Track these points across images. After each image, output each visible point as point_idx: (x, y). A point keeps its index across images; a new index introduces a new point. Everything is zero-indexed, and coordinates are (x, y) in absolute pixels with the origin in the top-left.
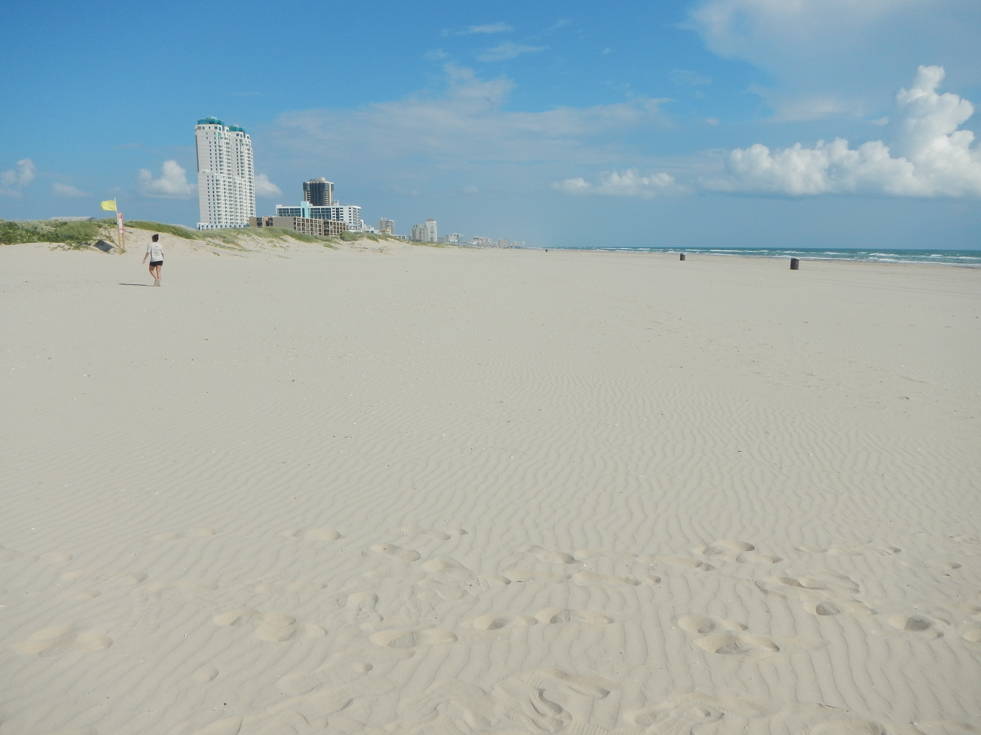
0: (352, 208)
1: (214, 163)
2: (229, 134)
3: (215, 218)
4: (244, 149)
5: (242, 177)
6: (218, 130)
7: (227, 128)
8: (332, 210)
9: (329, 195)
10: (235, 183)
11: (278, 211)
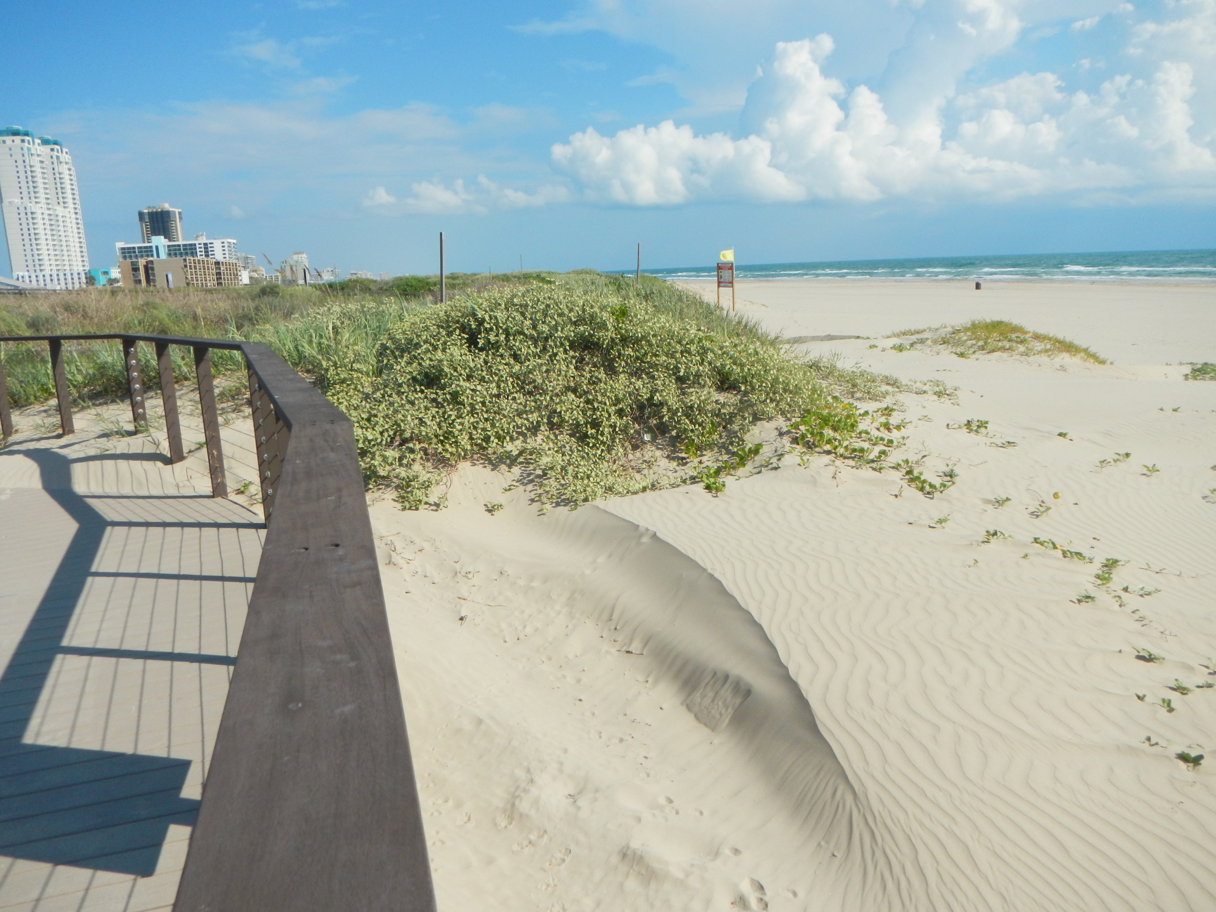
0: (226, 243)
1: (24, 189)
2: (42, 149)
3: (34, 266)
4: (64, 169)
5: (64, 207)
6: (26, 144)
7: (37, 141)
8: (198, 246)
9: (176, 226)
10: (57, 216)
11: (121, 251)
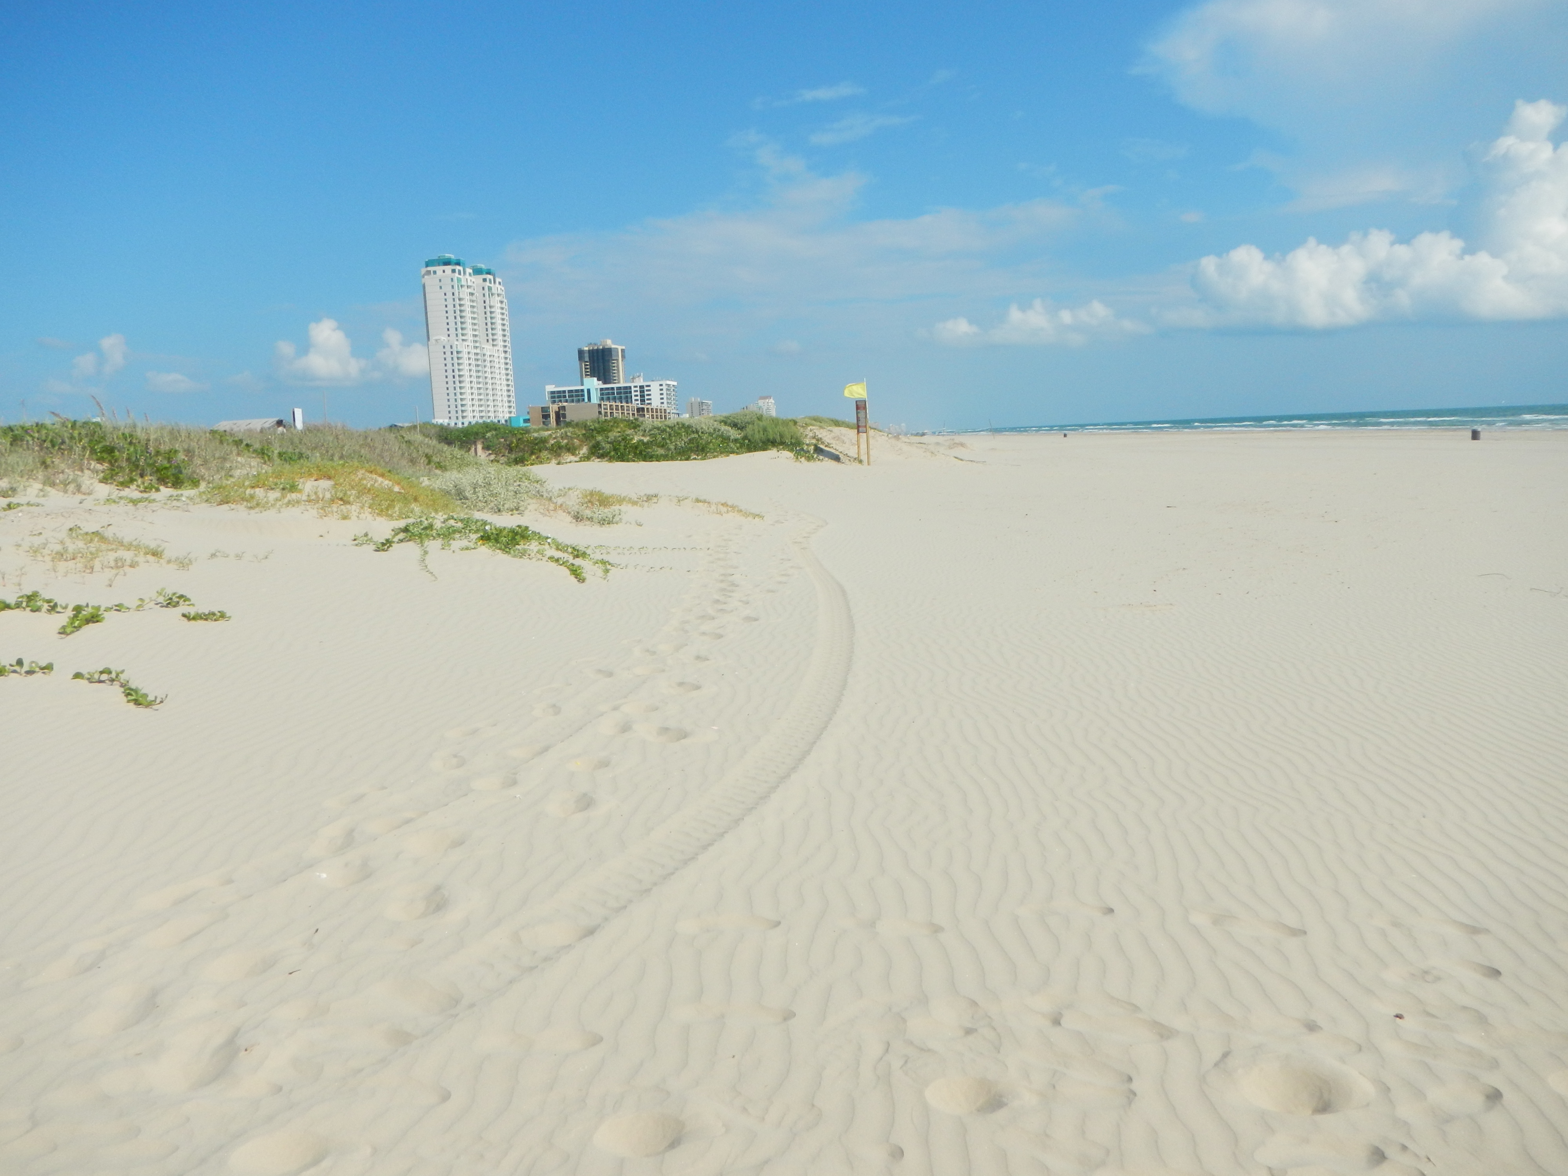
0: (664, 385)
1: (452, 326)
2: (473, 280)
3: (457, 412)
4: (495, 301)
5: (493, 345)
6: (457, 275)
7: (469, 271)
8: (633, 389)
9: (618, 366)
10: (484, 355)
11: (550, 396)
